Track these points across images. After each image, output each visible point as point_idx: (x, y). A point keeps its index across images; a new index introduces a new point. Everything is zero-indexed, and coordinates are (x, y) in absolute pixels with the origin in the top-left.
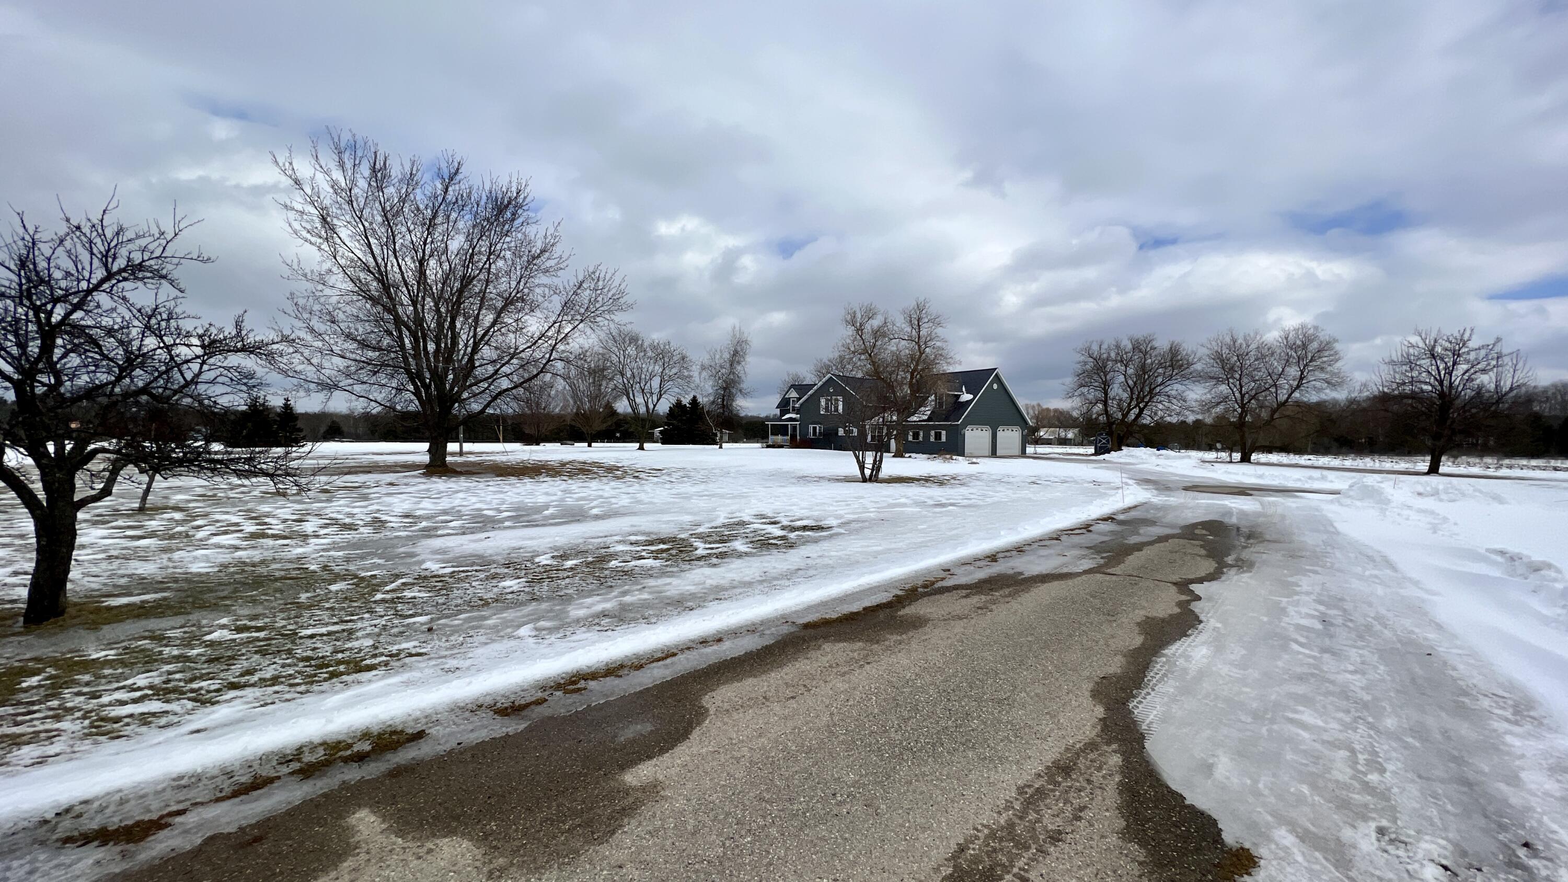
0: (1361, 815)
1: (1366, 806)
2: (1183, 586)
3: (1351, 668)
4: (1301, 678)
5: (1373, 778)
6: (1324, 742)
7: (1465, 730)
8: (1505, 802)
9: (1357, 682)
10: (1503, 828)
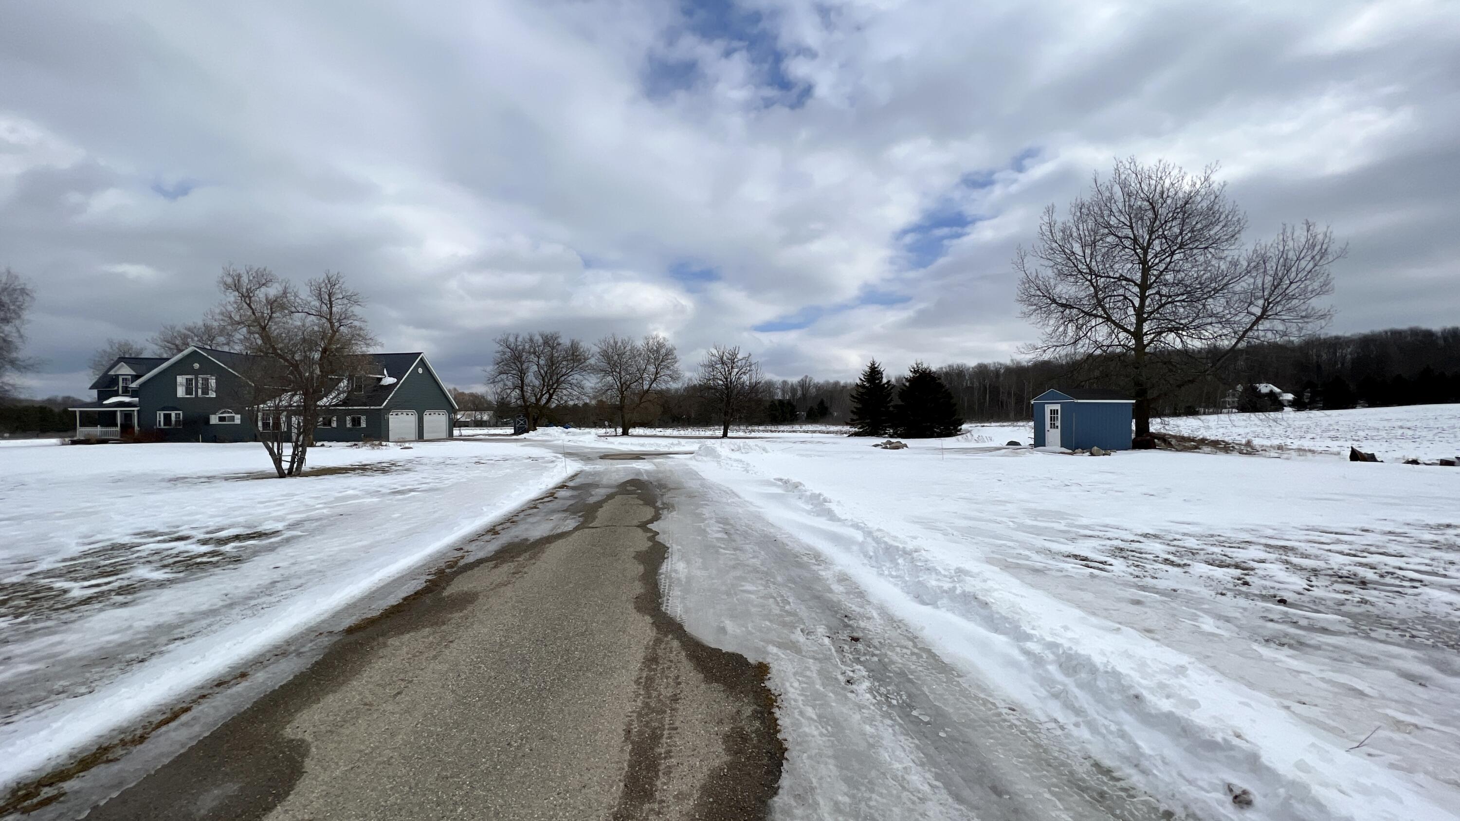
0: (792, 627)
1: (792, 622)
2: (643, 526)
3: (751, 556)
4: (734, 567)
5: (787, 607)
6: (761, 597)
7: (805, 574)
8: (832, 601)
9: (756, 562)
10: (836, 612)
